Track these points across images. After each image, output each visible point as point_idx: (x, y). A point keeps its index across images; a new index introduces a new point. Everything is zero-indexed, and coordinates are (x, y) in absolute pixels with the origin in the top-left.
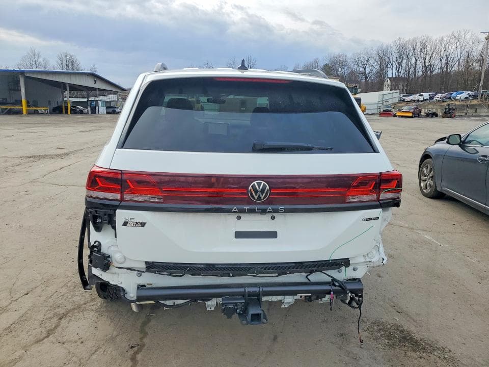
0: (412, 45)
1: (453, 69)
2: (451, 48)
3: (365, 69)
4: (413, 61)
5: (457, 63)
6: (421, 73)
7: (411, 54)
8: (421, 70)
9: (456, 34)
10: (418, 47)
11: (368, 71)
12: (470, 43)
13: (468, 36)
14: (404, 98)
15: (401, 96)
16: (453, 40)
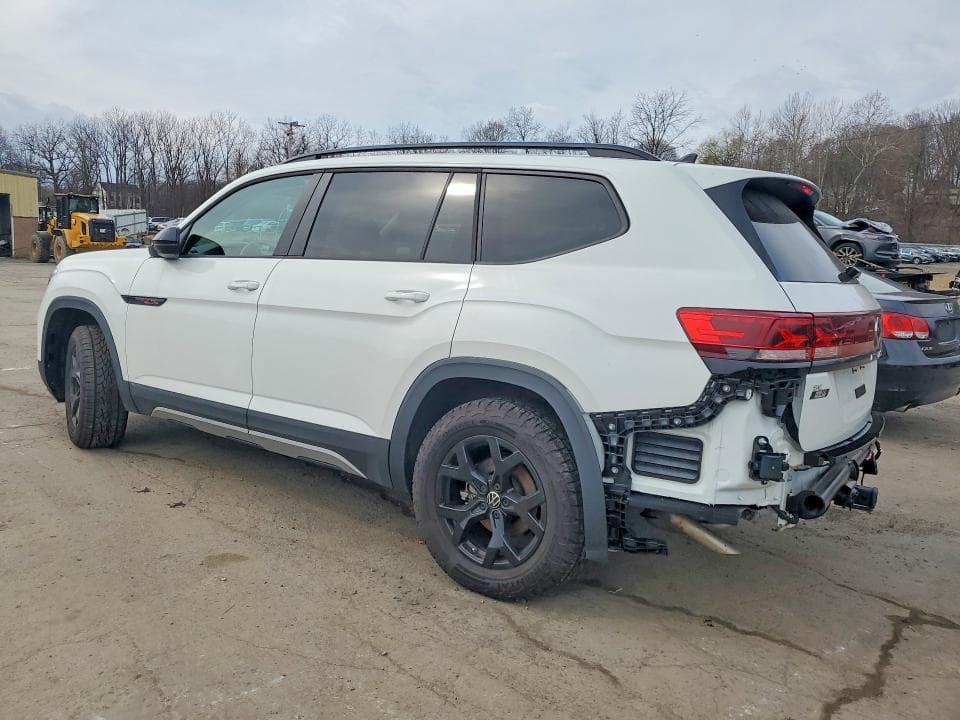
0: (142, 124)
1: (218, 178)
2: (211, 142)
3: (51, 161)
4: (147, 154)
5: (223, 169)
6: (162, 179)
7: (140, 143)
8: (163, 172)
9: (216, 118)
10: (154, 131)
11: (57, 164)
12: (241, 137)
13: (235, 124)
14: (156, 224)
15: (150, 221)
16: (212, 127)
